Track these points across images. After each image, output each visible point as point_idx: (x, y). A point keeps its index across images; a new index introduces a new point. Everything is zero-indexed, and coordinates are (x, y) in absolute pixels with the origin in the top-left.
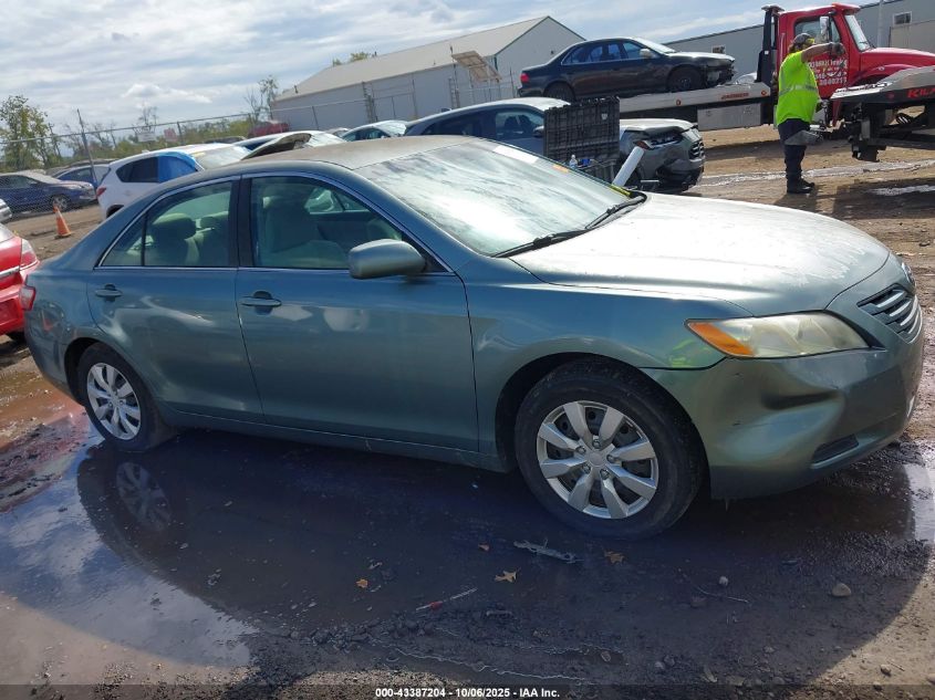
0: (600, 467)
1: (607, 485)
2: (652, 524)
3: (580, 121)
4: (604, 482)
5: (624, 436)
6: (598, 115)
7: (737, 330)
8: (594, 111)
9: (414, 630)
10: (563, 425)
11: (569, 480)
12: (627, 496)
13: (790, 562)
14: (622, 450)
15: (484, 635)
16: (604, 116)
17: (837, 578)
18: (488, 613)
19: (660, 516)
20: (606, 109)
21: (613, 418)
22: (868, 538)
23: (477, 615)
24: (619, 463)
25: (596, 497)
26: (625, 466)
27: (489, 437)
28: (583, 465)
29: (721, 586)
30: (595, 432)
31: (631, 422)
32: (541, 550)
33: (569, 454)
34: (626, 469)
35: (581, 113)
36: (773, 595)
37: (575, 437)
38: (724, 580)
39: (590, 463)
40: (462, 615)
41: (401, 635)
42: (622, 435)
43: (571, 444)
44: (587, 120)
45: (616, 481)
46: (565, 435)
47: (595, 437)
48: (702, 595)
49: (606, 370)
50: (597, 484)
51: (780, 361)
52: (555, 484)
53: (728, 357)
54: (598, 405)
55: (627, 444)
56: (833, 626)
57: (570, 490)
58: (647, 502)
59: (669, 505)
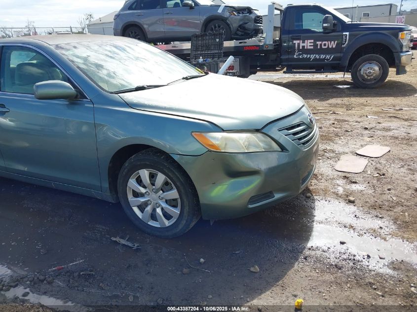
0: (156, 202)
1: (159, 210)
2: (178, 230)
3: (207, 42)
4: (157, 209)
5: (166, 186)
6: (215, 40)
7: (214, 138)
8: (213, 37)
9: (42, 281)
10: (139, 181)
11: (142, 208)
12: (168, 216)
13: (237, 252)
14: (165, 194)
15: (76, 284)
16: (218, 40)
17: (255, 262)
18: (81, 274)
19: (180, 227)
20: (218, 37)
21: (161, 178)
22: (276, 242)
23: (76, 274)
24: (164, 200)
25: (153, 216)
26: (167, 201)
27: (106, 185)
28: (148, 200)
29: (200, 263)
30: (153, 185)
31: (169, 181)
32: (123, 242)
33: (142, 195)
34: (167, 203)
35: (207, 38)
36: (223, 269)
37: (144, 187)
38: (202, 260)
39: (152, 200)
40: (69, 274)
41: (35, 283)
42: (165, 186)
43: (143, 190)
44: (210, 41)
45: (162, 209)
46: (140, 185)
47: (154, 187)
48: (189, 267)
49: (159, 154)
50: (154, 210)
51: (234, 154)
52: (136, 210)
53: (209, 151)
54: (154, 171)
55: (167, 191)
56: (244, 285)
57: (143, 213)
58: (175, 220)
59: (185, 222)
